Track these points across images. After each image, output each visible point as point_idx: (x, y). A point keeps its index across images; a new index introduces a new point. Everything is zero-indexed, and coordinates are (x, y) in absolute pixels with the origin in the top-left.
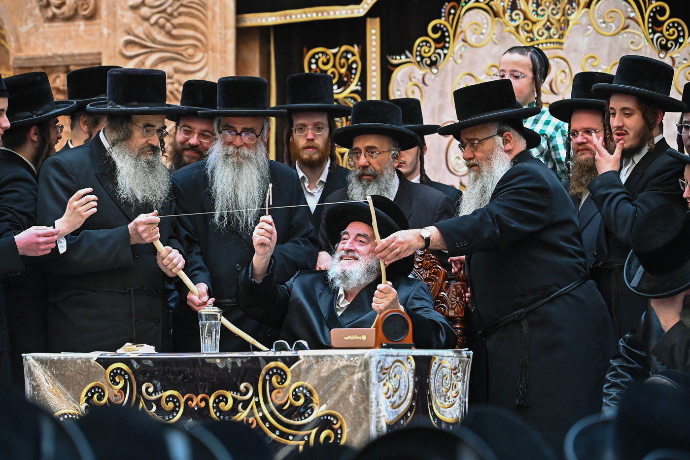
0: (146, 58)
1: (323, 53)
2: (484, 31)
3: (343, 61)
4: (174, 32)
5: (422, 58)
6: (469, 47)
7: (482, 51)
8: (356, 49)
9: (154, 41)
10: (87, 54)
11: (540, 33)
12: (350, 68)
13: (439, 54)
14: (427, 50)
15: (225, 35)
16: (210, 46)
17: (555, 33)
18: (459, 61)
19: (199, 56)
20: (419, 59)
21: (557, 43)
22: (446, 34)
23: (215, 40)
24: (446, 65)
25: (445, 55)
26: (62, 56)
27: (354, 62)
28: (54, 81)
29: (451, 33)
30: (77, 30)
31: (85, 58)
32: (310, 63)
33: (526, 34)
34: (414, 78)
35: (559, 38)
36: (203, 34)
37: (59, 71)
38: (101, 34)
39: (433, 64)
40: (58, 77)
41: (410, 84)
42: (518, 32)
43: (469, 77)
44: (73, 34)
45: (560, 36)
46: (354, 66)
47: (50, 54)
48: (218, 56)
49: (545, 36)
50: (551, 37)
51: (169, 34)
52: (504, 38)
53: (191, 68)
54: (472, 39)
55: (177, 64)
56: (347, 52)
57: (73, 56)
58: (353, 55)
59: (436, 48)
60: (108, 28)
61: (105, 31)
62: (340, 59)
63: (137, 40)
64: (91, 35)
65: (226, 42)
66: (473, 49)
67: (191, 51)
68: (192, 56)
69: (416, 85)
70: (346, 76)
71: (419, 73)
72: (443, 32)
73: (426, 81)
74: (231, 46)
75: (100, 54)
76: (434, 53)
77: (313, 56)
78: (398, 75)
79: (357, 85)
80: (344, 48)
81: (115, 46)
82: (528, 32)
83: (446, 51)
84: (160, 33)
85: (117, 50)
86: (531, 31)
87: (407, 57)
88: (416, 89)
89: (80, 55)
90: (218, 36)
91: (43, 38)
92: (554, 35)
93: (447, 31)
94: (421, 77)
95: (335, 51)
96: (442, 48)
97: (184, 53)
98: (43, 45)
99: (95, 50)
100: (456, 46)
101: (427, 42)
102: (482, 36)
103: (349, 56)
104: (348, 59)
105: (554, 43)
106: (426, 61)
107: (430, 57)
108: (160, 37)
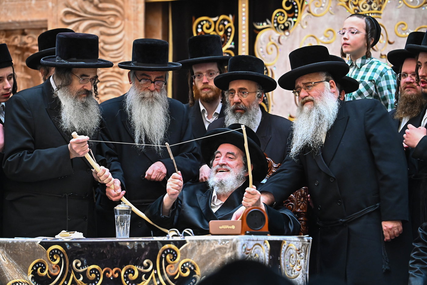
0: (79, 25)
1: (206, 21)
2: (323, 5)
3: (221, 26)
4: (100, 5)
5: (278, 24)
6: (312, 17)
7: (322, 19)
8: (231, 18)
9: (86, 12)
10: (37, 21)
11: (364, 6)
12: (226, 32)
13: (290, 22)
14: (282, 19)
15: (137, 8)
16: (126, 16)
17: (375, 6)
18: (305, 27)
19: (118, 23)
20: (276, 25)
21: (376, 13)
22: (296, 7)
23: (129, 11)
24: (295, 29)
25: (295, 22)
26: (19, 23)
27: (230, 27)
28: (14, 40)
29: (299, 6)
30: (30, 4)
31: (36, 24)
32: (197, 28)
33: (353, 6)
34: (273, 38)
35: (378, 10)
36: (121, 7)
37: (17, 34)
38: (47, 7)
39: (286, 29)
40: (16, 37)
41: (269, 43)
42: (348, 6)
43: (312, 38)
44: (27, 6)
45: (378, 8)
46: (229, 30)
47: (10, 21)
48: (132, 23)
49: (368, 9)
50: (372, 9)
51: (96, 7)
52: (338, 10)
53: (112, 31)
54: (314, 10)
55: (102, 29)
56: (224, 20)
57: (27, 22)
58: (229, 22)
59: (288, 17)
60: (52, 2)
61: (50, 4)
62: (219, 25)
63: (73, 11)
64: (40, 7)
65: (138, 13)
66: (315, 18)
67: (112, 19)
68: (113, 23)
69: (274, 44)
70: (224, 37)
71: (275, 35)
72: (294, 6)
73: (281, 41)
74: (141, 16)
75: (46, 21)
76: (287, 21)
77: (199, 23)
78: (261, 37)
79: (231, 44)
80: (222, 17)
81: (57, 16)
82: (355, 5)
83: (295, 19)
84: (90, 6)
85: (59, 18)
86: (357, 5)
87: (267, 24)
88: (274, 47)
89: (32, 22)
90: (132, 9)
91: (5, 9)
92: (375, 7)
93: (297, 5)
94: (277, 39)
95: (215, 19)
96: (293, 17)
97: (107, 21)
98: (6, 14)
99: (43, 18)
100: (303, 16)
101: (282, 13)
102: (322, 9)
103: (226, 23)
104: (224, 25)
105: (374, 14)
106: (281, 27)
107: (284, 24)
108: (90, 9)
